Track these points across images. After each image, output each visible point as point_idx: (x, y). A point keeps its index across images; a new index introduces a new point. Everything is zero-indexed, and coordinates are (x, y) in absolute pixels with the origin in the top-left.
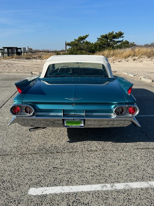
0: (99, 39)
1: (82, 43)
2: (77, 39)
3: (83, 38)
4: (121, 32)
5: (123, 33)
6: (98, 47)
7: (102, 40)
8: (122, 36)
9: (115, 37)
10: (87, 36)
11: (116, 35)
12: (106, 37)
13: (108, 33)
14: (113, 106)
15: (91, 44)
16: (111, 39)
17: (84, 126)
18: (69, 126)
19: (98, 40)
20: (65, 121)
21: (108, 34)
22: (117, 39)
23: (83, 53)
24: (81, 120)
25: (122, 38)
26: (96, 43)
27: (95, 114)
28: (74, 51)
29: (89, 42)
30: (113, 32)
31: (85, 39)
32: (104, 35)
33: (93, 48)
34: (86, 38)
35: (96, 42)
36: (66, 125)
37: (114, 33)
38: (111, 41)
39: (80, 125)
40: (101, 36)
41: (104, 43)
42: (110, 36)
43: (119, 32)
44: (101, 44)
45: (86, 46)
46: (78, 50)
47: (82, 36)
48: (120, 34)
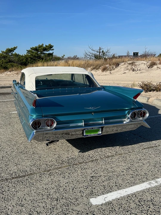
0: (28, 51)
1: (11, 55)
2: (5, 51)
3: (11, 50)
4: (51, 45)
5: (53, 46)
6: (29, 59)
7: (32, 52)
8: (52, 49)
9: (45, 49)
10: (16, 48)
11: (47, 48)
12: (36, 49)
13: (38, 45)
14: (127, 112)
15: (21, 56)
16: (42, 52)
17: (102, 134)
18: (88, 136)
19: (27, 53)
20: (84, 131)
21: (38, 47)
22: (47, 51)
23: (14, 66)
24: (99, 128)
25: (52, 51)
26: (27, 56)
27: (111, 121)
28: (3, 64)
29: (18, 54)
30: (43, 44)
31: (13, 51)
32: (34, 47)
33: (24, 61)
34: (15, 50)
35: (26, 54)
36: (85, 135)
37: (44, 46)
38: (42, 53)
39: (98, 133)
40: (31, 48)
41: (35, 55)
42: (40, 48)
43: (49, 45)
44: (32, 57)
45: (16, 59)
46: (7, 63)
47: (10, 48)
48: (50, 47)
